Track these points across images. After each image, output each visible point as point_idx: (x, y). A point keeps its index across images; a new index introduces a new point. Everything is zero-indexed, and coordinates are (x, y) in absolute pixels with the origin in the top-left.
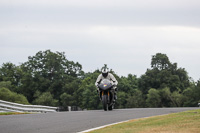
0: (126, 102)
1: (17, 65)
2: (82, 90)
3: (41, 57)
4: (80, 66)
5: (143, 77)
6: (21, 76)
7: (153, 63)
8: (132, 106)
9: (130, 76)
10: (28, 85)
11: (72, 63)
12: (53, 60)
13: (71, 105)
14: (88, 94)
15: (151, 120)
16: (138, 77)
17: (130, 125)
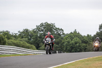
0: (86, 49)
1: (31, 30)
2: (64, 43)
3: (43, 26)
4: (62, 30)
5: (95, 36)
6: (33, 36)
7: (99, 29)
8: (89, 51)
9: (88, 35)
10: (36, 40)
11: (59, 29)
12: (49, 27)
13: (58, 50)
14: (66, 45)
15: (99, 58)
16: (92, 36)
17: (88, 61)
